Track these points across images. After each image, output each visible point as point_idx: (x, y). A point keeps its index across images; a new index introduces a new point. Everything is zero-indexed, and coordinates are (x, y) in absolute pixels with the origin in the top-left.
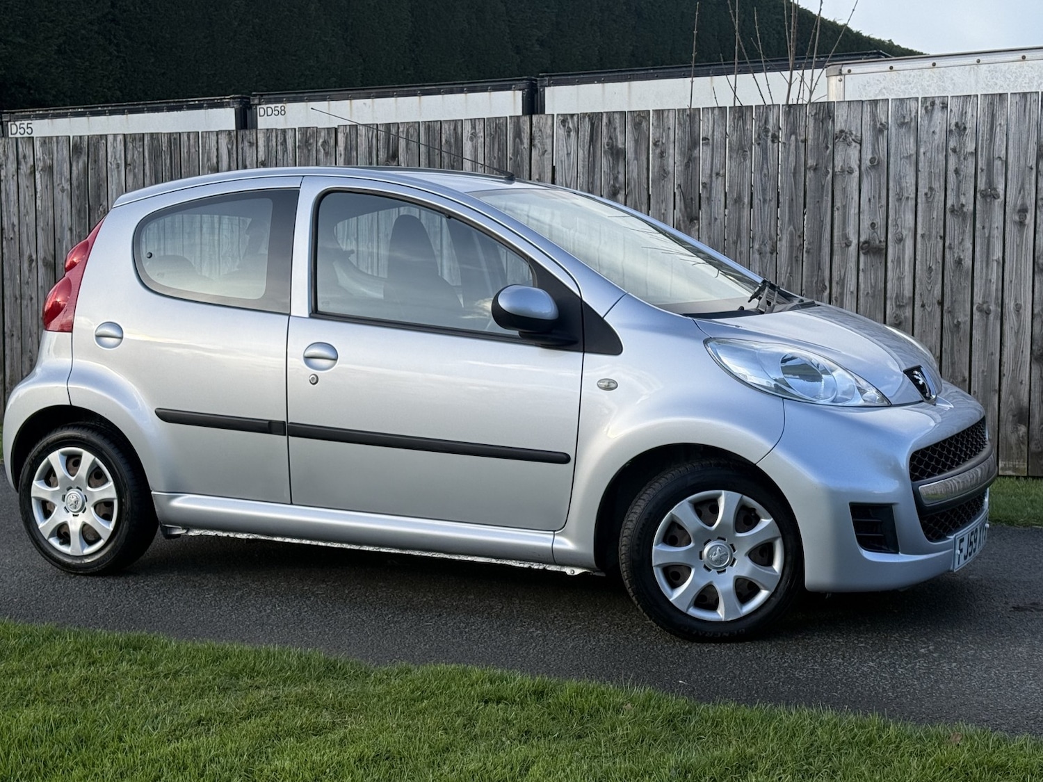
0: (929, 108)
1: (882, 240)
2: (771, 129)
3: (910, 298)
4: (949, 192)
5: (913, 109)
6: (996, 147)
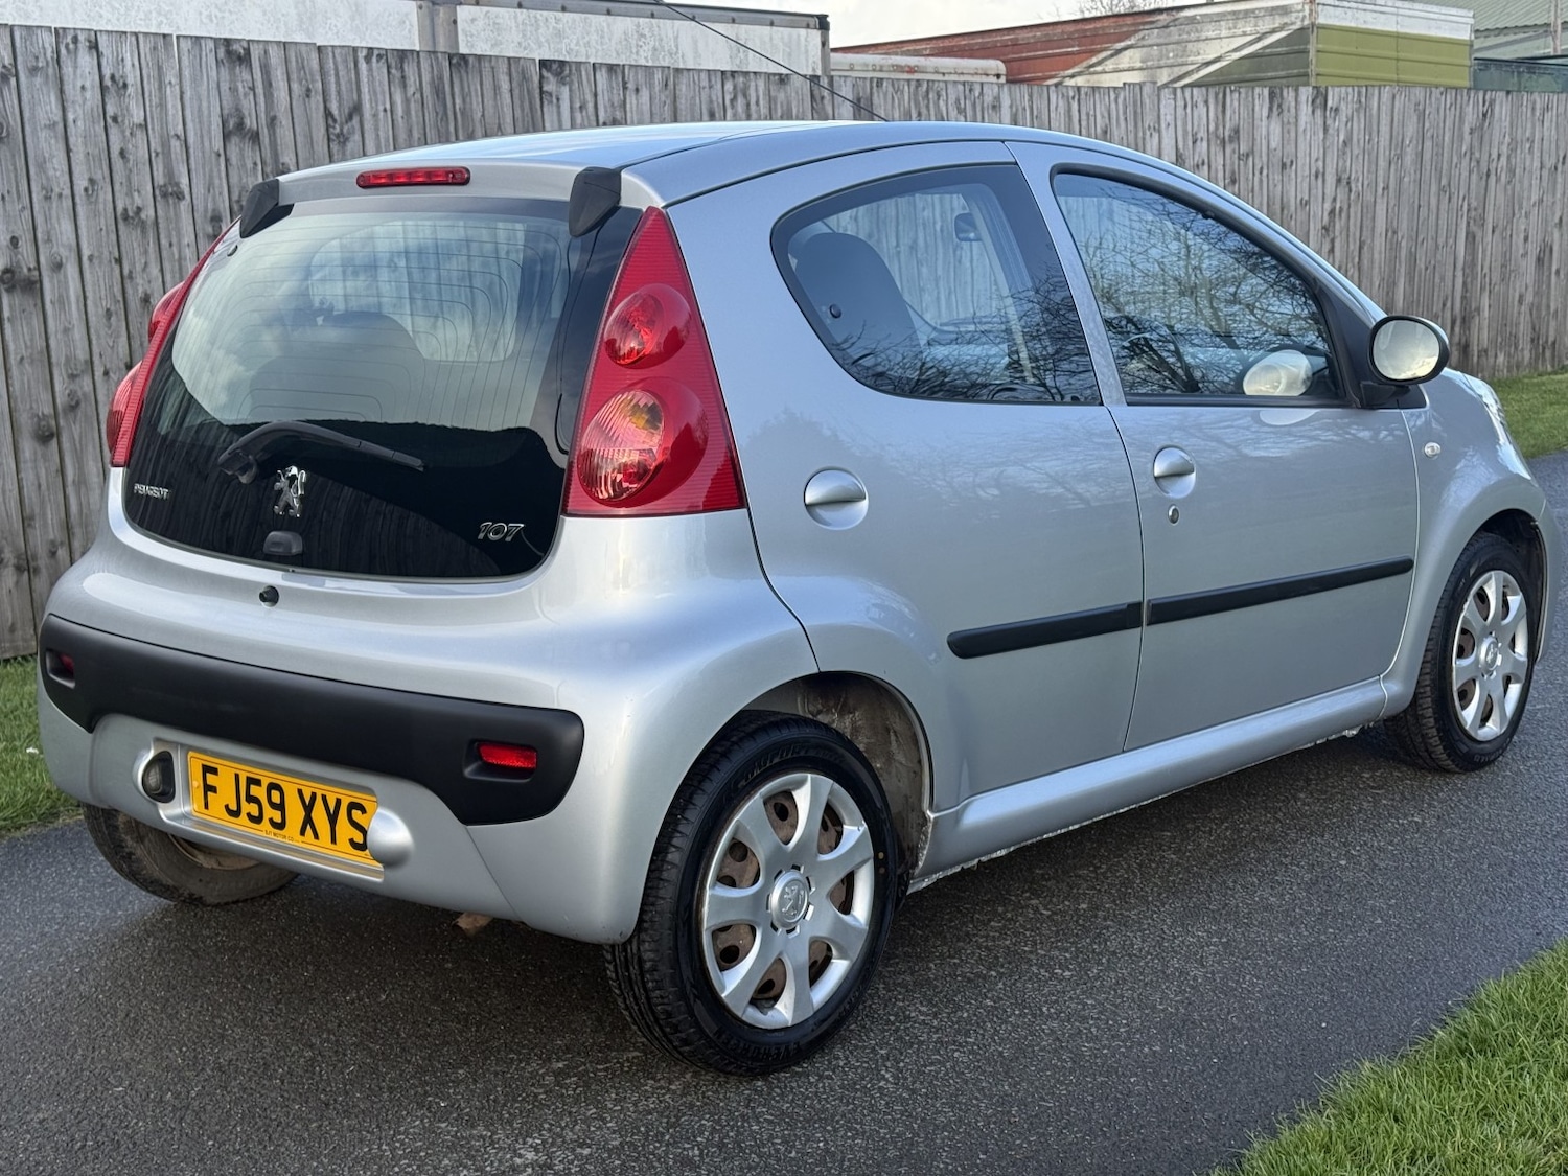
0: (71, 46)
1: (32, 266)
3: (86, 362)
4: (117, 187)
5: (47, 45)
6: (170, 118)
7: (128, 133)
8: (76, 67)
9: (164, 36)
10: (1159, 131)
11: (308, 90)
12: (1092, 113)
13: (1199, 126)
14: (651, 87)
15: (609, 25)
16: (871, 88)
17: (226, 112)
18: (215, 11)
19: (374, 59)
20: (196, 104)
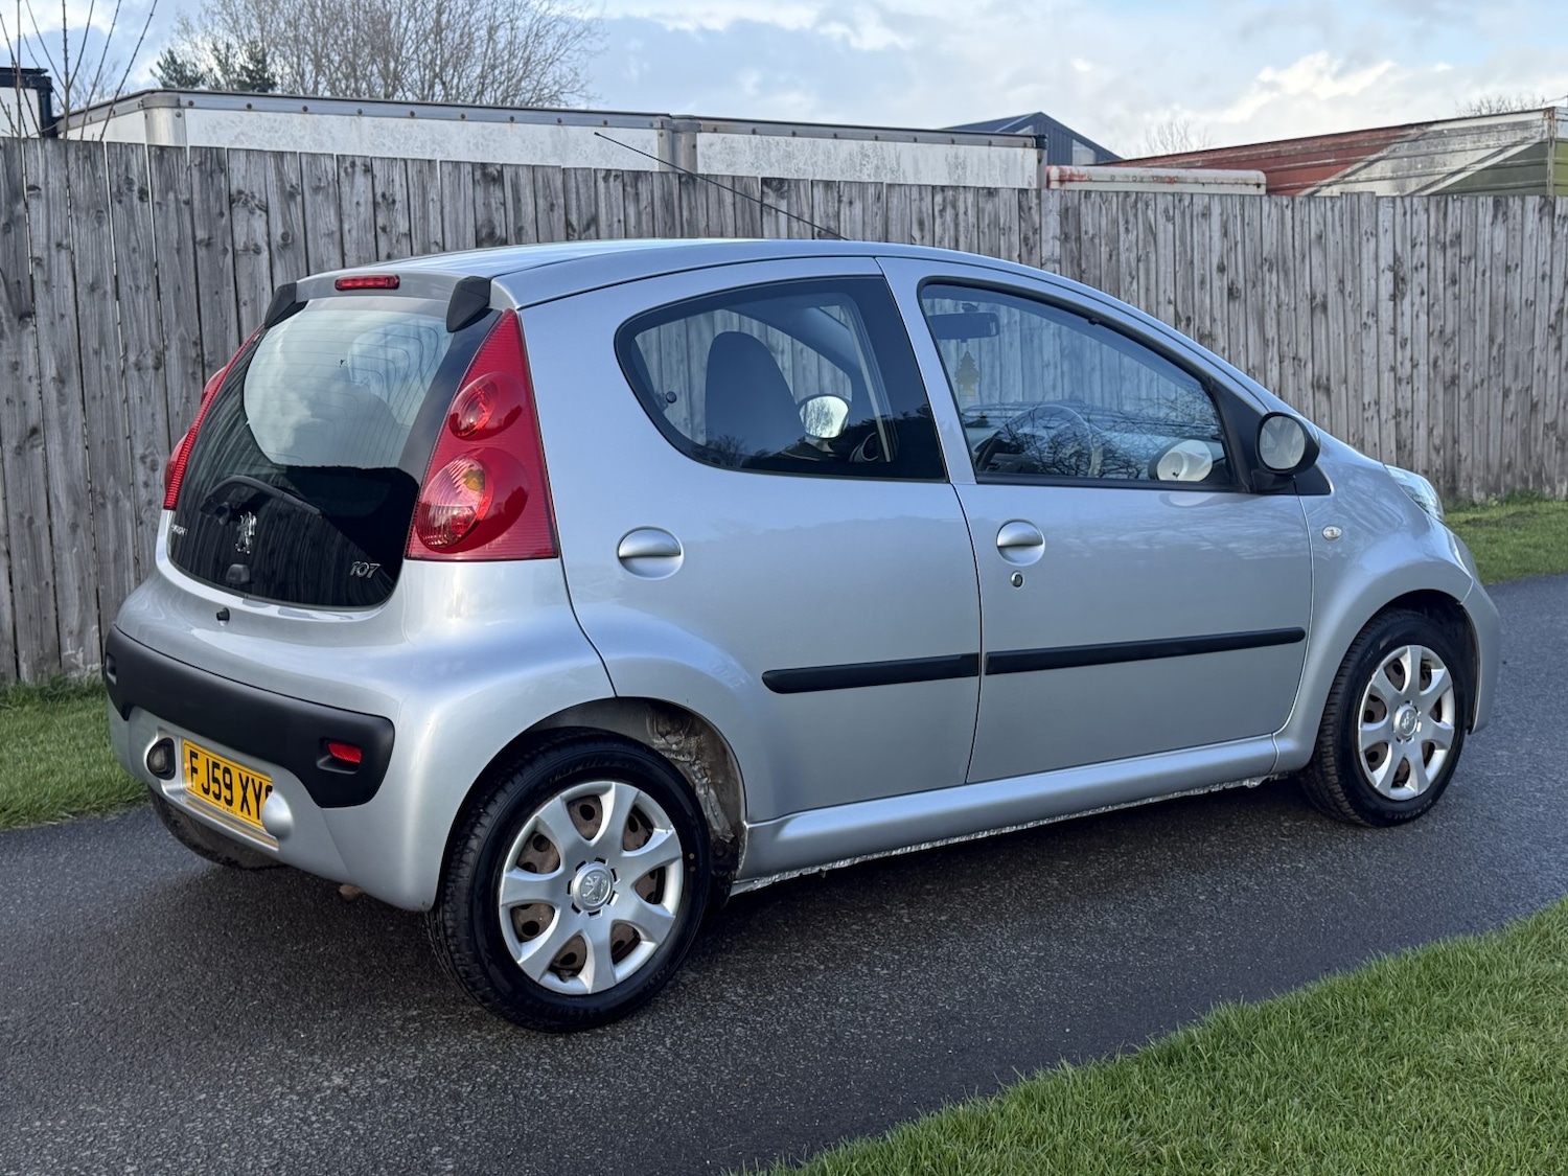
0: (350, 170)
2: (135, 179)
5: (329, 169)
6: (431, 229)
7: (394, 241)
8: (352, 187)
9: (429, 161)
10: (1377, 236)
11: (552, 205)
12: (1307, 219)
13: (1419, 232)
14: (863, 198)
15: (835, 147)
16: (1080, 199)
17: (479, 223)
18: (481, 140)
19: (612, 179)
20: (454, 216)
